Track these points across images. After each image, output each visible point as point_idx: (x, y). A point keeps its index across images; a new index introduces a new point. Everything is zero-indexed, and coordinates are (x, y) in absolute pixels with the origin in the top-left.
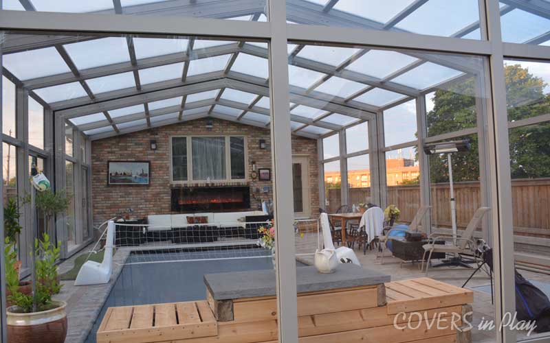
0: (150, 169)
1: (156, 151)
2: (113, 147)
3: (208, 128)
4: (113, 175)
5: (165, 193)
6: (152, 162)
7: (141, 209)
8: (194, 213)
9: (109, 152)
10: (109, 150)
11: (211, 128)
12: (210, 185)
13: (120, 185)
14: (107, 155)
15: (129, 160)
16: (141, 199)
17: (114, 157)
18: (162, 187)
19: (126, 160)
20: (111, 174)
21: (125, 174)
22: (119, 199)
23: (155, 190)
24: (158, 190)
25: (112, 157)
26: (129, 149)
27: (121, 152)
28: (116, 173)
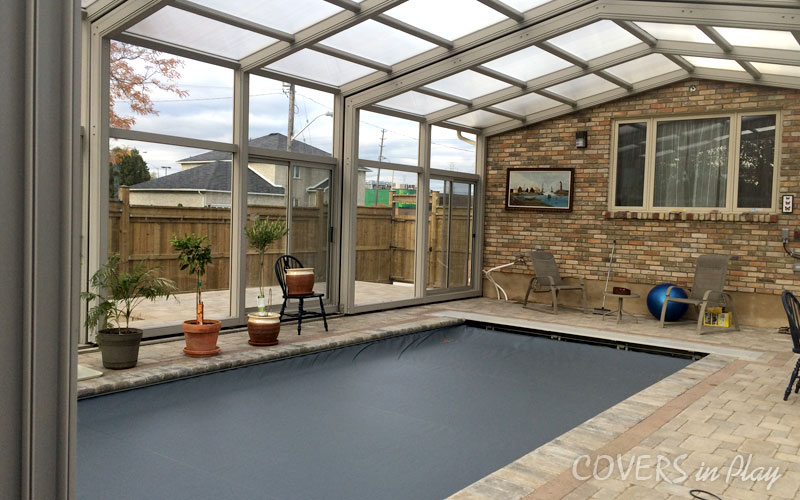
0: (572, 182)
1: (586, 152)
2: (519, 145)
4: (514, 192)
6: (577, 171)
9: (511, 155)
10: (513, 150)
13: (527, 210)
14: (509, 159)
15: (541, 166)
16: (556, 236)
17: (519, 163)
18: (591, 217)
19: (536, 167)
20: (512, 190)
21: (532, 190)
22: (521, 233)
23: (580, 222)
24: (585, 222)
25: (515, 163)
26: (541, 149)
27: (530, 154)
28: (520, 189)
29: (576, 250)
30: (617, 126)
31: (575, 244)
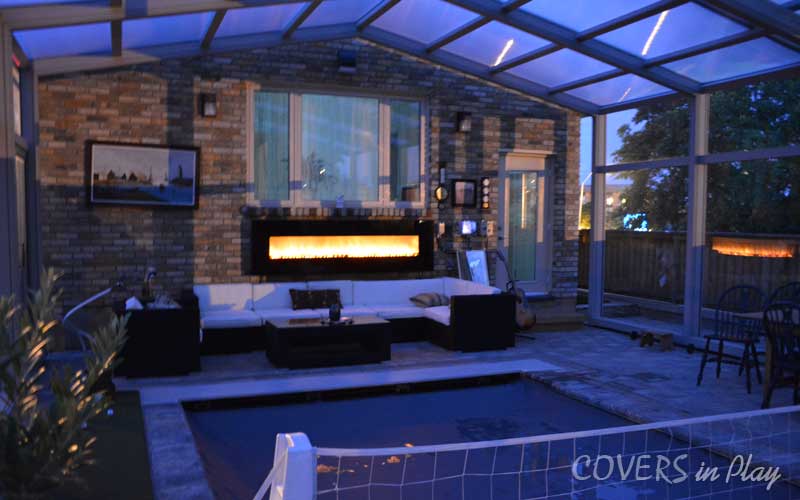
0: (198, 165)
1: (216, 124)
2: (104, 104)
3: (344, 74)
4: (101, 178)
5: (234, 229)
6: (203, 150)
7: (176, 268)
8: (306, 281)
9: (90, 118)
10: (94, 112)
11: (350, 75)
12: (344, 214)
13: (122, 206)
14: (87, 124)
15: (145, 141)
16: (175, 244)
17: (107, 132)
18: (226, 215)
19: (136, 141)
20: (96, 176)
21: (133, 177)
22: (117, 242)
23: (211, 222)
24: (217, 223)
25: (100, 132)
26: (144, 113)
27: (125, 120)
28: (111, 175)
29: (207, 262)
30: (252, 91)
31: (206, 254)
